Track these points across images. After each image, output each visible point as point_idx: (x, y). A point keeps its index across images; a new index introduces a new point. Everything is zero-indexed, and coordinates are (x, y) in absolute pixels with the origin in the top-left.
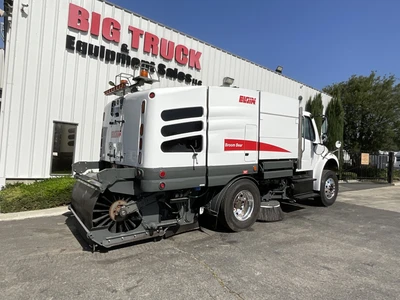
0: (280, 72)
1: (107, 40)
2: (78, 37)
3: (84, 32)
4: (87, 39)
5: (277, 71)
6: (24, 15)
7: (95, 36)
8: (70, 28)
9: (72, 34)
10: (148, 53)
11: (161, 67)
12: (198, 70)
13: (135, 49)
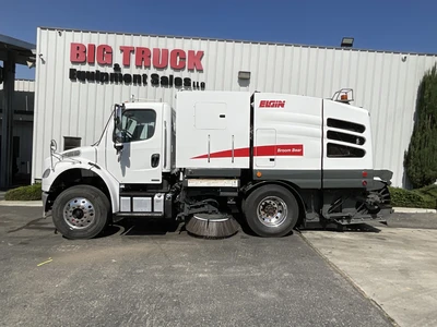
0: (350, 45)
1: (102, 65)
2: (79, 68)
3: (83, 63)
4: (86, 68)
5: (343, 45)
6: (44, 62)
7: (92, 64)
8: (73, 63)
9: (74, 67)
10: (141, 67)
11: (155, 77)
12: (201, 70)
13: (127, 65)
